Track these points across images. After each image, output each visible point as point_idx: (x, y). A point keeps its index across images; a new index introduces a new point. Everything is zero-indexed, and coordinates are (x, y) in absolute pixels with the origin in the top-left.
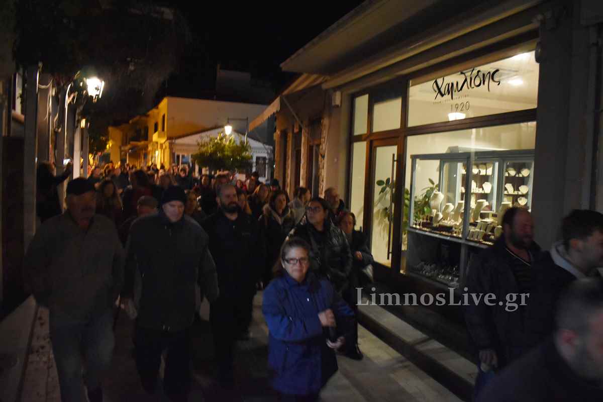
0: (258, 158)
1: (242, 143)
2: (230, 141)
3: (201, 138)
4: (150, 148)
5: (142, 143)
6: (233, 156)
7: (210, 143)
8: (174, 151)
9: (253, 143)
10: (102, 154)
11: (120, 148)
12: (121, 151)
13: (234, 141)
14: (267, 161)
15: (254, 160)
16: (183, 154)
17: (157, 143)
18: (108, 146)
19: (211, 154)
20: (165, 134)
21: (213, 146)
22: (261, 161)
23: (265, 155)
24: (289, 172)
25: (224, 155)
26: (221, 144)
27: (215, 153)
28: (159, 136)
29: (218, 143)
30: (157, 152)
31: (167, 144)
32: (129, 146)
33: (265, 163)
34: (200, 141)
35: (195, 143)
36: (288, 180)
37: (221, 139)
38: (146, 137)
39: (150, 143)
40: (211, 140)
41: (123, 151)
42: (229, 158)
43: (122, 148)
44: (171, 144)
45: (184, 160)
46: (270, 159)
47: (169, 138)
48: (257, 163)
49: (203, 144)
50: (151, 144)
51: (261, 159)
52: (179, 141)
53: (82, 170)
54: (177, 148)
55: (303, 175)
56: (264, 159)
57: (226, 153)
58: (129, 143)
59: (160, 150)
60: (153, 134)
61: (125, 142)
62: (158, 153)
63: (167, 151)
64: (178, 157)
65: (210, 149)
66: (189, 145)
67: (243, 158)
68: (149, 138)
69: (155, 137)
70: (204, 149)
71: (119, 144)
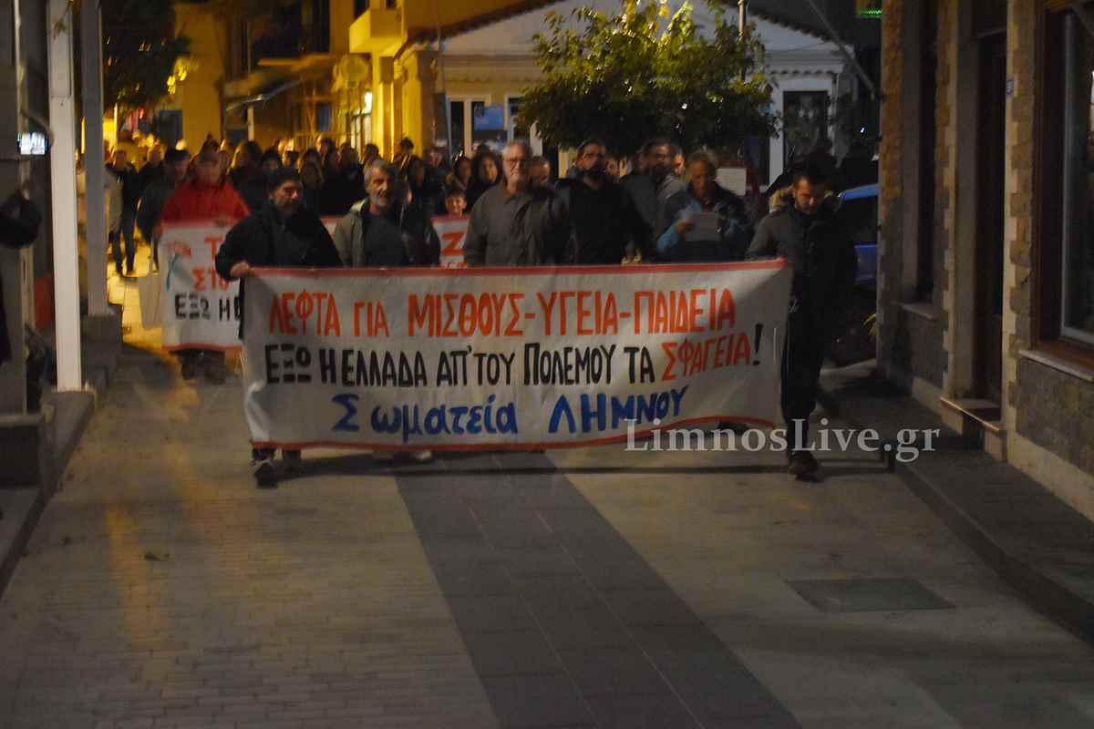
0: (792, 98)
1: (726, 32)
2: (676, 30)
3: (555, 22)
4: (340, 82)
5: (309, 61)
6: (689, 93)
7: (590, 45)
8: (439, 88)
9: (774, 37)
10: (151, 117)
11: (219, 86)
12: (224, 101)
13: (693, 29)
14: (831, 111)
15: (777, 106)
16: (478, 97)
17: (367, 57)
18: (171, 81)
19: (597, 89)
20: (399, 17)
21: (604, 53)
22: (807, 112)
23: (824, 84)
24: (949, 138)
25: (651, 91)
26: (636, 41)
27: (613, 79)
28: (376, 30)
29: (622, 39)
30: (368, 98)
31: (410, 59)
32: (254, 80)
33: (822, 121)
34: (548, 36)
35: (528, 48)
36: (948, 176)
37: (638, 21)
38: (322, 38)
39: (338, 61)
40: (594, 30)
41: (231, 100)
42: (671, 98)
43: (230, 90)
44: (425, 58)
45: (483, 122)
46: (843, 101)
47: (418, 34)
48: (790, 119)
49: (562, 47)
50: (345, 61)
51: (807, 101)
52: (458, 44)
53: (82, 177)
54: (450, 71)
55: (1020, 146)
56: (820, 98)
57: (660, 81)
58: (255, 67)
59: (380, 88)
60: (349, 26)
61: (235, 67)
62: (373, 101)
63: (412, 89)
64: (458, 108)
65: (588, 68)
66: (503, 59)
67: (731, 97)
68: (335, 42)
69: (359, 34)
70: (566, 70)
71: (217, 71)
